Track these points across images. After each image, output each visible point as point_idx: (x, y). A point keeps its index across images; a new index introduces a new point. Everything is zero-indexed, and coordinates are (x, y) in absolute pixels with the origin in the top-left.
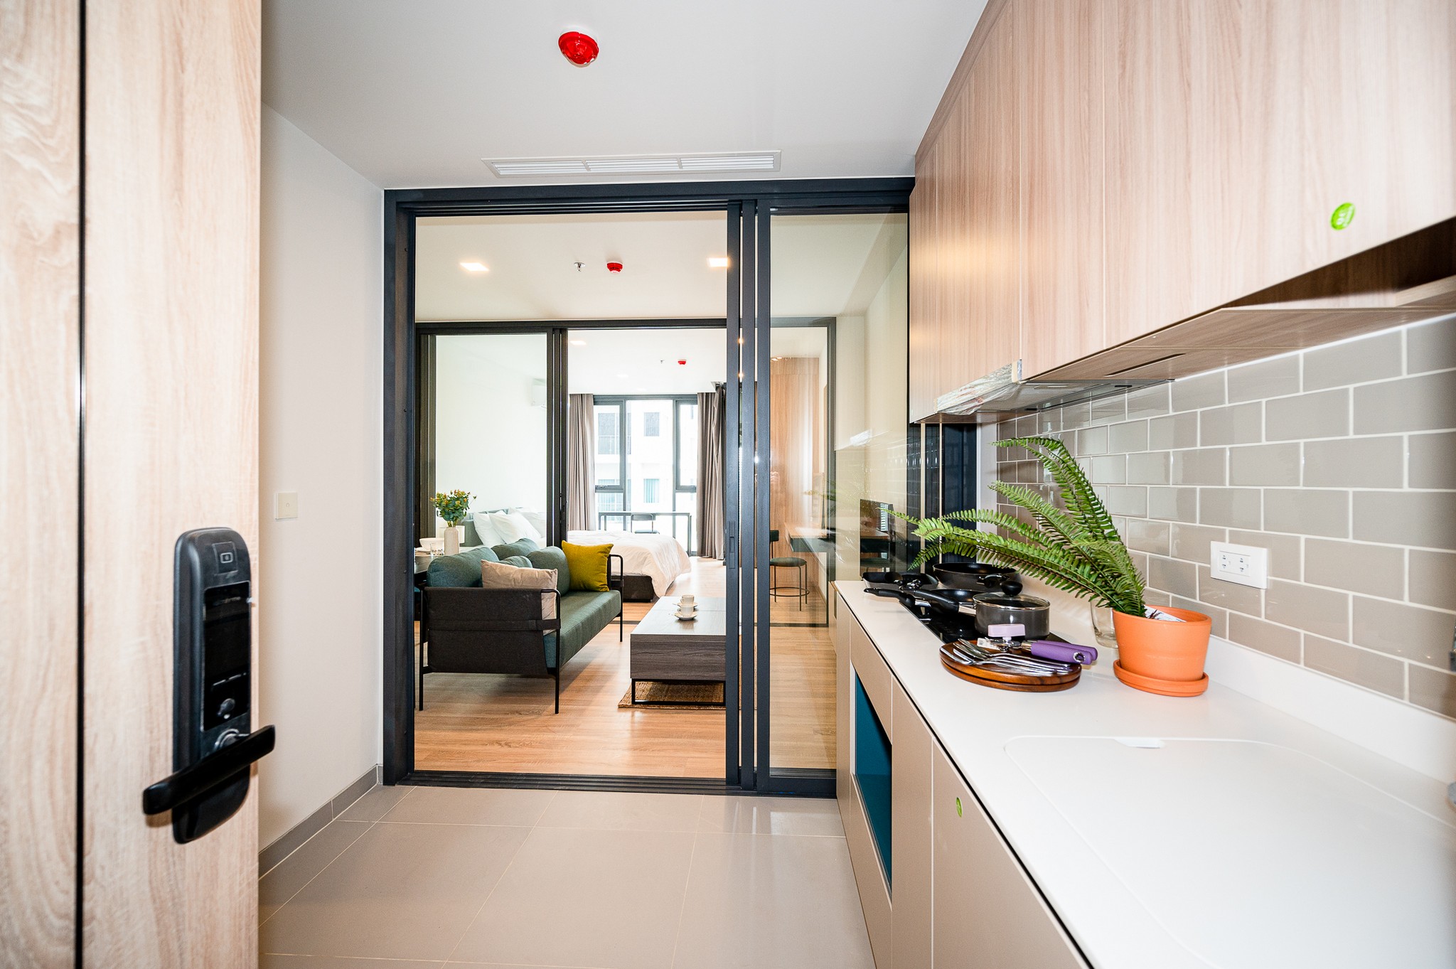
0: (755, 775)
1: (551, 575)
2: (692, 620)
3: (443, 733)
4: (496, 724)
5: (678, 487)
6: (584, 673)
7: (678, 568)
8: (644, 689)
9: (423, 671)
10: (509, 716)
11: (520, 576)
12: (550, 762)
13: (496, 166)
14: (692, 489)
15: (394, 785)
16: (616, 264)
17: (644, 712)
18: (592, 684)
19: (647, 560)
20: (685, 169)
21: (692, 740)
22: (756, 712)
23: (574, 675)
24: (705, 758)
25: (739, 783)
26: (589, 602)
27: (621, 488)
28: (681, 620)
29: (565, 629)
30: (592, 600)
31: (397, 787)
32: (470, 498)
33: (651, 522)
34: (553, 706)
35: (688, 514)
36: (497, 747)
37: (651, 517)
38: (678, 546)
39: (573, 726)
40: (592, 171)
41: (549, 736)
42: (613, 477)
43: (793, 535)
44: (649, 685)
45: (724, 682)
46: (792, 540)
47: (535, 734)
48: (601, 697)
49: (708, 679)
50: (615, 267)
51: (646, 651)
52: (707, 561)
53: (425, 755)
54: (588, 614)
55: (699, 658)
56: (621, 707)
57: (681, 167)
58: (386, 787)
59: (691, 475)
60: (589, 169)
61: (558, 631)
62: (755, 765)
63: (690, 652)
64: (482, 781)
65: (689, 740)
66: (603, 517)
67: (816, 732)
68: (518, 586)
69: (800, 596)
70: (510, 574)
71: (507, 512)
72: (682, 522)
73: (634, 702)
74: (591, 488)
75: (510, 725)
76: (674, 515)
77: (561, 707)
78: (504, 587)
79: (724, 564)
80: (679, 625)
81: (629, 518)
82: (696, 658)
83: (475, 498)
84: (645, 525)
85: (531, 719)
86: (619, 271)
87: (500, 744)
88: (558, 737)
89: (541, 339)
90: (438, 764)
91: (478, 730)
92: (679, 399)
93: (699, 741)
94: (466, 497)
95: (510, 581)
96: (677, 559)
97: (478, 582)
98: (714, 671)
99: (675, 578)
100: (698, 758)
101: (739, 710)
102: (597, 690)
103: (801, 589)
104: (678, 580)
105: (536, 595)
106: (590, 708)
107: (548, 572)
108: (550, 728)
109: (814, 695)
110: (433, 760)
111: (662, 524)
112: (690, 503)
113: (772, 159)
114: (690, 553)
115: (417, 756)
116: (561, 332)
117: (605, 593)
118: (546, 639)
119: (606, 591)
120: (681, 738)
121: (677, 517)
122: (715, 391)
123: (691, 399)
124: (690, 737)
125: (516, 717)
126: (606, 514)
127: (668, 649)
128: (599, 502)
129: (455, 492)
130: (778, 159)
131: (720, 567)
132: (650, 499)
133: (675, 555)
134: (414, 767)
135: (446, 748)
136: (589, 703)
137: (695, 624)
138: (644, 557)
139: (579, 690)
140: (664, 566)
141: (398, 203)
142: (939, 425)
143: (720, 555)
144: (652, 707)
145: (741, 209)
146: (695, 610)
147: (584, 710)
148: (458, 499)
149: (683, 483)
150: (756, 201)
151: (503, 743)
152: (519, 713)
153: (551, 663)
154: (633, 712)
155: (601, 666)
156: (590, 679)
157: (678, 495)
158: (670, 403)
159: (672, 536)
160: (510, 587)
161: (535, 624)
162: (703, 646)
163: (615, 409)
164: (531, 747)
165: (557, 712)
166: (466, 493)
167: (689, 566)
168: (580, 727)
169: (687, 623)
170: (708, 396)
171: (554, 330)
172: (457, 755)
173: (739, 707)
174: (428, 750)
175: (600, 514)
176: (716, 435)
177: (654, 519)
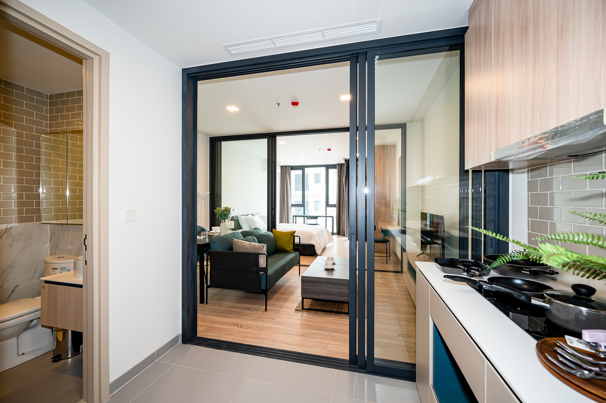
0: (366, 362)
1: (263, 247)
2: (333, 270)
3: (213, 317)
4: (238, 314)
5: (328, 205)
6: (281, 291)
7: (327, 241)
8: (308, 303)
9: (208, 287)
10: (244, 311)
11: (249, 247)
12: (259, 338)
13: (230, 49)
14: (334, 206)
15: (186, 344)
16: (296, 102)
17: (308, 314)
18: (284, 296)
19: (312, 238)
20: (326, 38)
21: (332, 333)
22: (366, 320)
23: (275, 292)
24: (338, 345)
25: (356, 364)
26: (283, 258)
27: (303, 205)
28: (327, 270)
29: (270, 271)
30: (285, 257)
31: (188, 345)
32: (231, 210)
33: (315, 220)
34: (264, 307)
35: (332, 217)
36: (236, 327)
37: (316, 218)
38: (327, 231)
39: (272, 319)
40: (277, 46)
41: (261, 324)
42: (299, 201)
43: (383, 228)
44: (310, 301)
45: (348, 303)
46: (383, 231)
47: (254, 321)
48: (287, 304)
49: (341, 300)
50: (295, 104)
51: (309, 284)
52: (341, 237)
53: (203, 329)
54: (282, 264)
55: (335, 290)
56: (296, 310)
57: (324, 37)
58: (183, 344)
59: (333, 199)
60: (275, 45)
61: (267, 273)
62: (366, 355)
63: (331, 287)
64: (226, 346)
65: (329, 333)
66: (295, 218)
67: (399, 335)
68: (248, 251)
69: (387, 257)
70: (245, 245)
71: (253, 215)
72: (329, 220)
73: (303, 308)
74: (290, 205)
75: (244, 316)
76: (326, 217)
77: (268, 308)
78: (242, 251)
79: (349, 239)
80: (325, 272)
81: (306, 218)
82: (334, 290)
83: (233, 210)
84: (313, 221)
85: (254, 313)
86: (297, 105)
87: (238, 326)
88: (265, 324)
89: (265, 141)
90: (208, 334)
91: (229, 317)
92: (328, 167)
93: (335, 334)
94: (229, 210)
95: (245, 249)
96: (327, 237)
97: (231, 249)
98: (343, 297)
99: (326, 245)
100: (334, 344)
101: (356, 317)
102: (286, 300)
103: (387, 253)
104: (328, 246)
105: (256, 256)
106: (282, 309)
107: (262, 245)
108: (262, 319)
109: (396, 312)
110: (206, 332)
111: (321, 221)
112: (333, 212)
113: (376, 25)
114: (333, 234)
115: (199, 329)
116: (273, 138)
117: (292, 253)
118: (261, 276)
119: (292, 252)
120: (326, 331)
121: (327, 218)
122: (345, 163)
123: (333, 166)
124: (330, 331)
125: (247, 312)
126: (296, 216)
127: (320, 284)
128: (293, 211)
129: (225, 208)
130: (380, 25)
131: (347, 240)
132: (316, 209)
133: (326, 235)
134: (197, 335)
135: (214, 326)
136: (281, 307)
137: (334, 272)
138: (311, 236)
139: (278, 299)
140: (321, 240)
141: (188, 74)
142: (482, 171)
143: (347, 234)
144: (311, 312)
145: (358, 58)
146: (334, 264)
147: (279, 310)
148: (226, 211)
149: (330, 203)
150: (366, 52)
151: (239, 325)
152: (249, 309)
153: (264, 287)
154: (302, 314)
155: (289, 287)
156: (283, 294)
157: (327, 208)
158: (324, 169)
159: (325, 226)
160: (245, 251)
161: (256, 269)
162: (337, 284)
163: (300, 172)
164: (252, 329)
165: (266, 310)
166: (230, 208)
167: (332, 240)
168: (276, 320)
169: (330, 271)
170: (341, 165)
171: (270, 137)
172: (218, 330)
173: (356, 316)
174: (206, 326)
175: (294, 216)
176: (345, 182)
177: (317, 219)
